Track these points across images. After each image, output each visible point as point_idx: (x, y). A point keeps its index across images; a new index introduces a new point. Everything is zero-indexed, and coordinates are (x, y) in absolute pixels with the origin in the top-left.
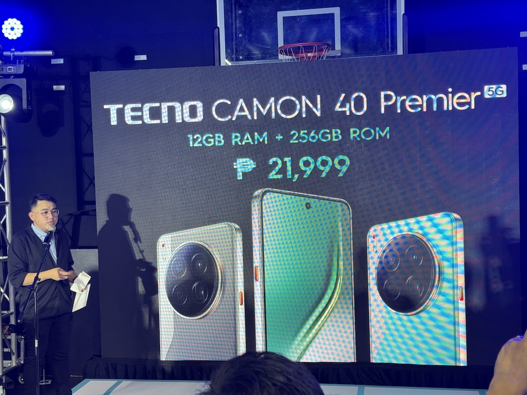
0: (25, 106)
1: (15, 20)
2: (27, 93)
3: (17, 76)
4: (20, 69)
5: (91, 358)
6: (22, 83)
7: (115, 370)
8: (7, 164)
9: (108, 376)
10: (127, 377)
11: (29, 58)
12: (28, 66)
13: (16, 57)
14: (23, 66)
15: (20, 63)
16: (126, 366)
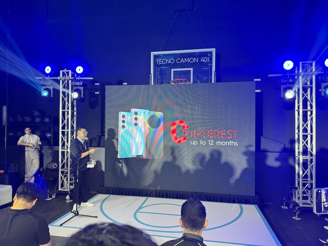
0: (82, 96)
1: (80, 67)
2: (83, 92)
3: (80, 86)
4: (81, 83)
5: (101, 186)
6: (82, 88)
7: (109, 191)
8: (76, 116)
9: (106, 193)
10: (113, 194)
11: (84, 80)
12: (84, 83)
13: (80, 80)
14: (82, 82)
15: (81, 81)
16: (113, 190)
